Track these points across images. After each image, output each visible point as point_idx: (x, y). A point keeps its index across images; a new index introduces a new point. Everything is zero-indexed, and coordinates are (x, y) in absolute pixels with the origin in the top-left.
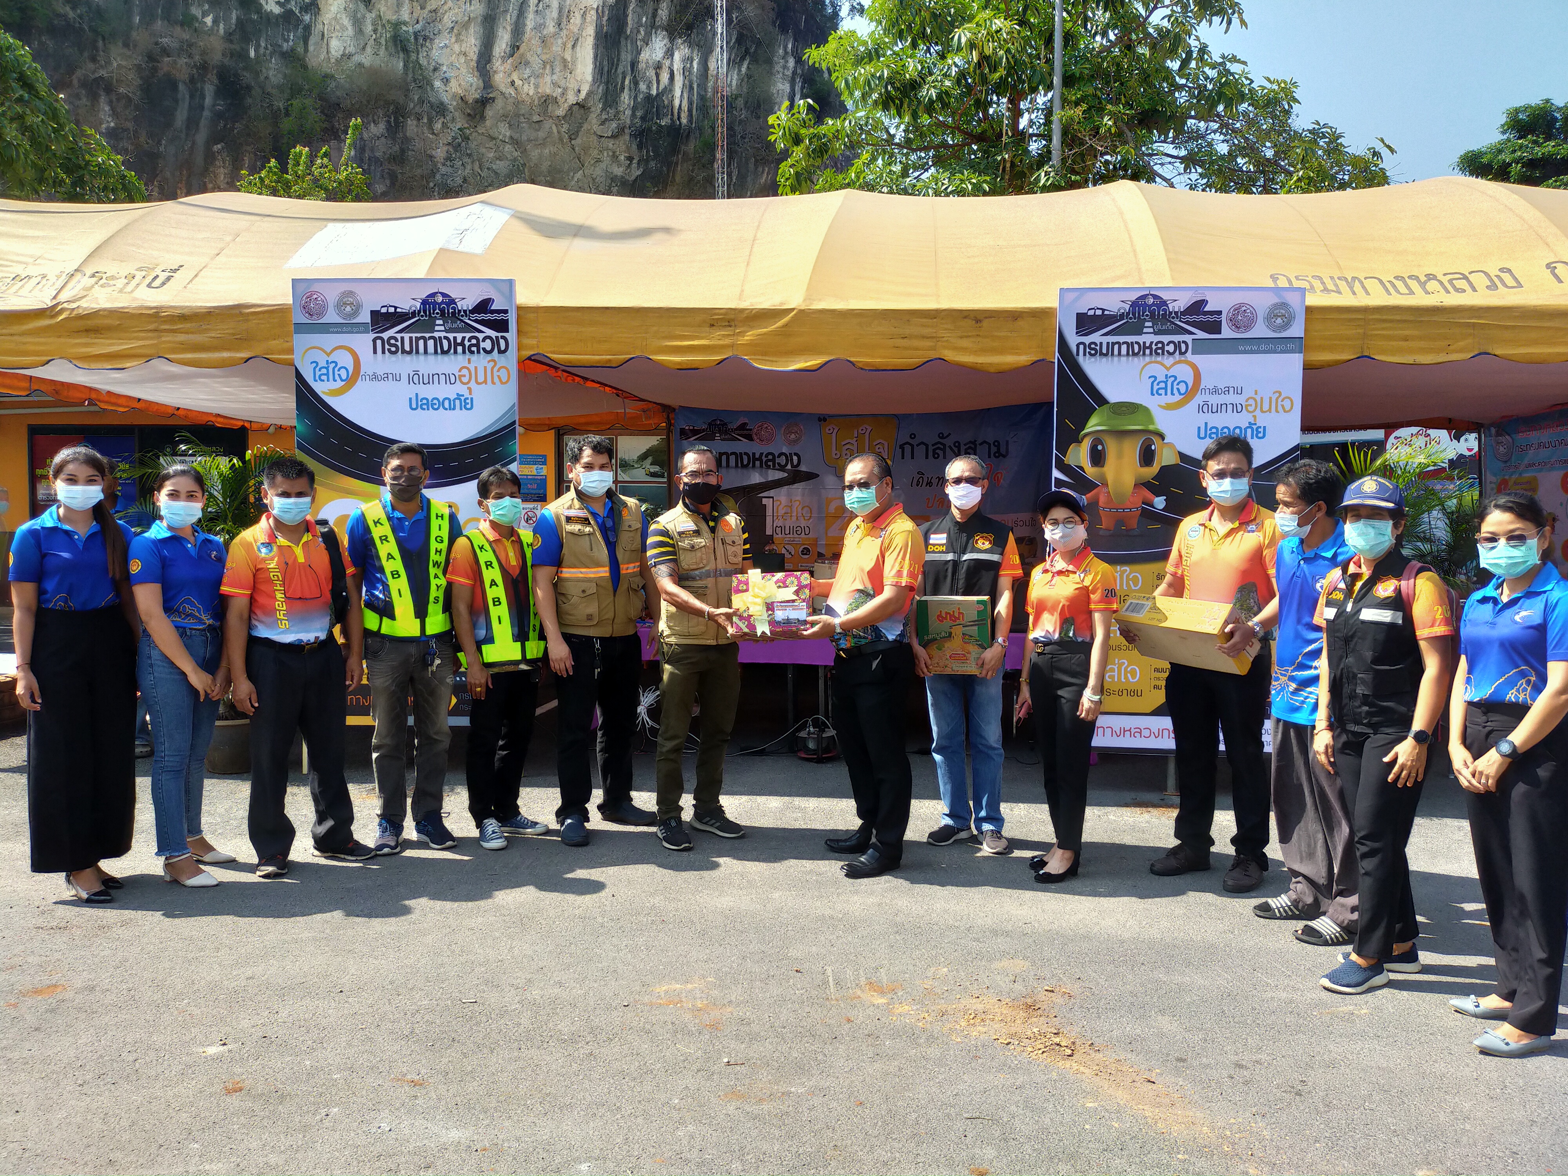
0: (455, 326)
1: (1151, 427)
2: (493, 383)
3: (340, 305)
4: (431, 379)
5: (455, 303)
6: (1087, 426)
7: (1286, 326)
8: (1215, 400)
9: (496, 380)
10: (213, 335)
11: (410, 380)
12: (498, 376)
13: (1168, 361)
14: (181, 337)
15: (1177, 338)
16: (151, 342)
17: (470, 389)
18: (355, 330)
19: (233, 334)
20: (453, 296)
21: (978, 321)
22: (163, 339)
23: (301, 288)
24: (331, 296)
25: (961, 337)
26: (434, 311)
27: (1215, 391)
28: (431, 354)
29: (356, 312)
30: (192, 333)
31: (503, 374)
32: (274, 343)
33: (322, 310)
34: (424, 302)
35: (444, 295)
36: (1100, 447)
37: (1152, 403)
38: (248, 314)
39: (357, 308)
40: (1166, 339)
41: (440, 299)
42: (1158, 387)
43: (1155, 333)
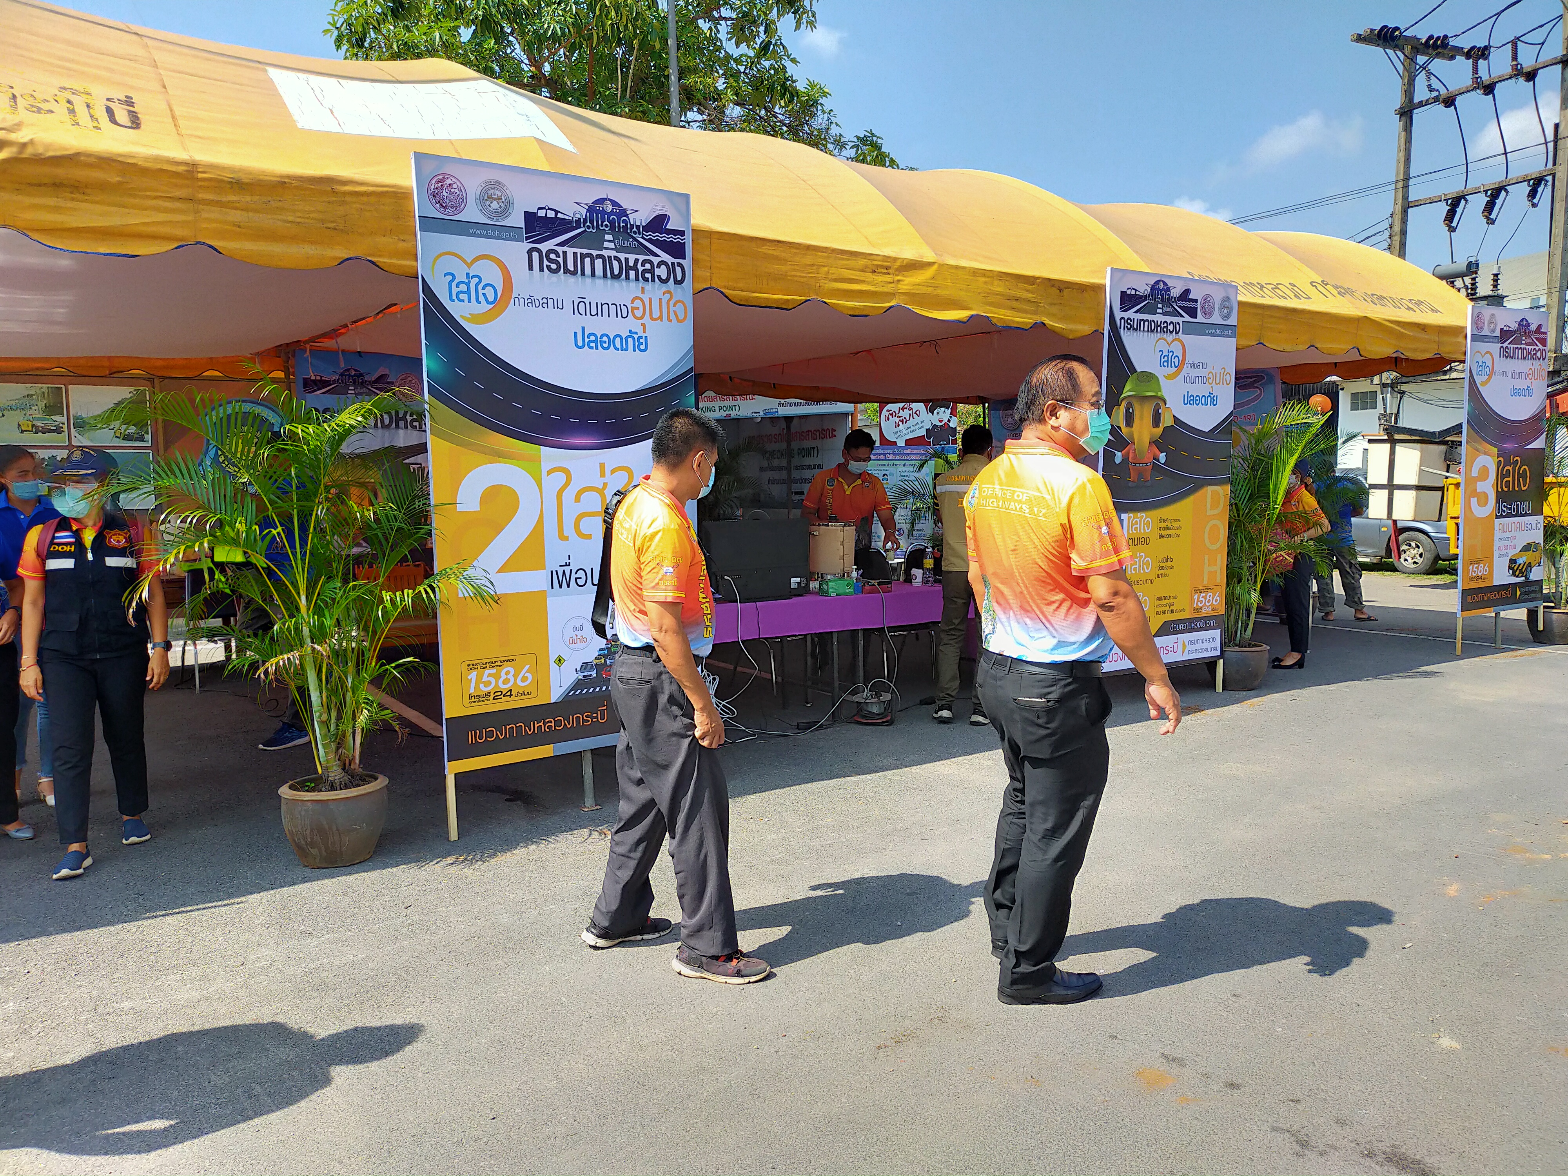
0: (627, 244)
1: (1159, 394)
2: (670, 320)
3: (485, 198)
4: (601, 309)
5: (627, 216)
6: (1124, 391)
7: (1227, 317)
8: (1194, 372)
9: (672, 316)
10: (290, 218)
11: (575, 309)
12: (675, 312)
13: (1170, 338)
14: (235, 216)
15: (1175, 319)
16: (183, 218)
17: (643, 324)
18: (505, 235)
19: (322, 221)
20: (625, 206)
21: (1061, 290)
22: (205, 215)
23: (429, 169)
24: (472, 185)
25: (1051, 304)
26: (602, 222)
27: (1193, 366)
28: (599, 278)
29: (505, 211)
30: (256, 211)
31: (679, 308)
32: (382, 241)
33: (459, 204)
34: (591, 209)
35: (614, 203)
36: (1131, 411)
37: (1160, 373)
38: (345, 193)
39: (506, 208)
40: (1169, 319)
41: (609, 207)
42: (1166, 359)
43: (1163, 314)
